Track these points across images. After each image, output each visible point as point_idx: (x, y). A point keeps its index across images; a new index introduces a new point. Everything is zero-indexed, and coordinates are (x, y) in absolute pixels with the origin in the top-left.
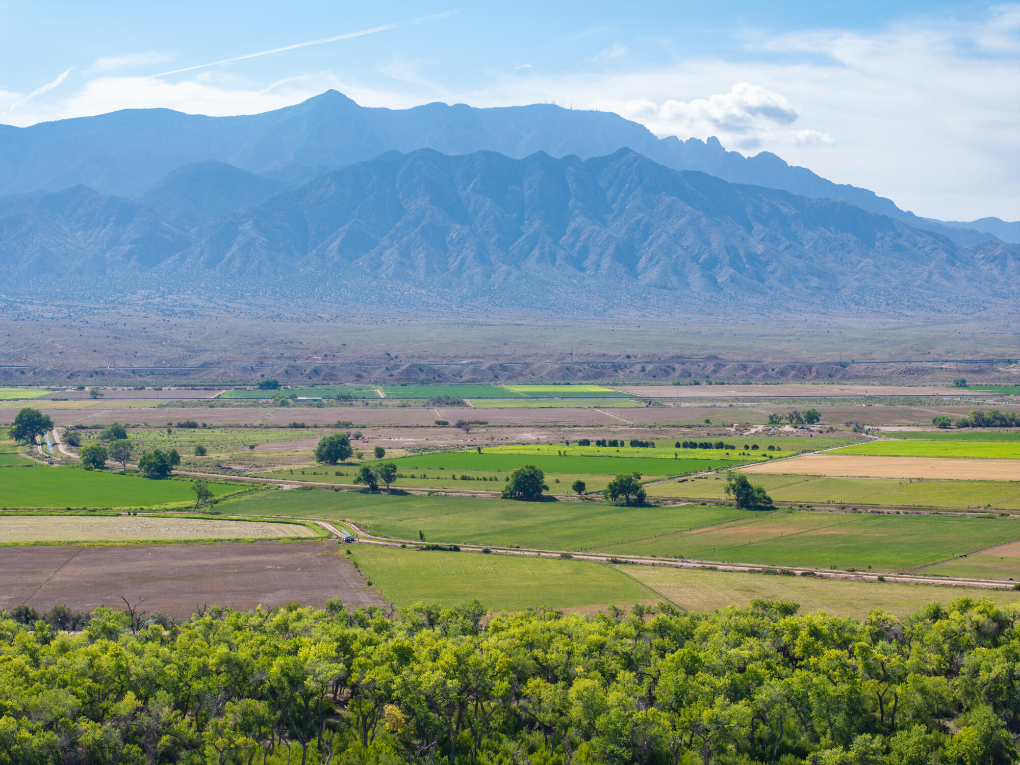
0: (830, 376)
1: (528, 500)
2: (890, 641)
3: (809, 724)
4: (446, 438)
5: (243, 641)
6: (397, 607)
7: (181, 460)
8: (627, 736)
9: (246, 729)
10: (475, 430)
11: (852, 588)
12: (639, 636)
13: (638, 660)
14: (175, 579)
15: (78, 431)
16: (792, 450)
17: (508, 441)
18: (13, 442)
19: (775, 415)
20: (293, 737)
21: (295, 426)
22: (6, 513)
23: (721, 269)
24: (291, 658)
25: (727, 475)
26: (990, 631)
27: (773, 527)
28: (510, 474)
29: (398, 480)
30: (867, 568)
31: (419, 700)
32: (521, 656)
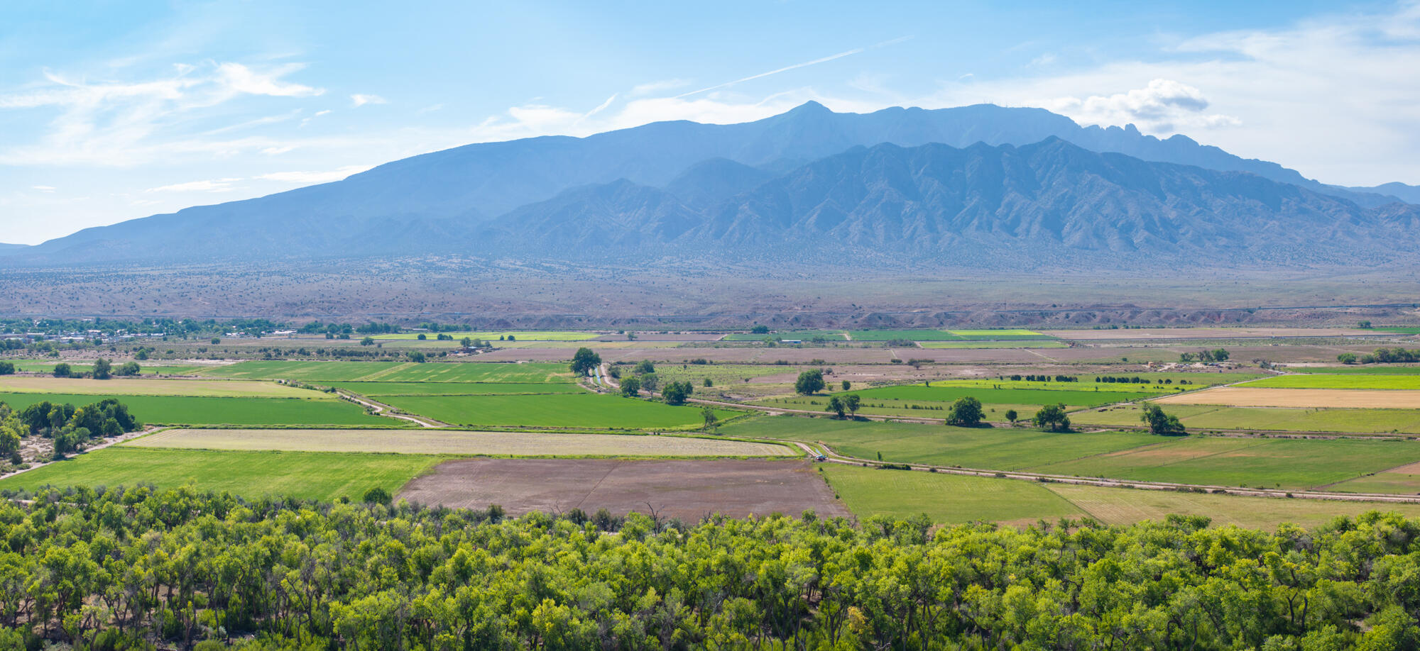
0: (1238, 320)
1: (967, 427)
2: (1299, 551)
3: (1222, 627)
4: (899, 374)
5: (738, 545)
6: (859, 518)
7: (694, 390)
8: (1054, 640)
9: (739, 625)
10: (923, 367)
11: (1261, 504)
12: (1064, 547)
13: (1064, 569)
14: (688, 489)
15: (619, 366)
16: (1203, 384)
17: (952, 377)
18: (572, 374)
19: (1186, 354)
20: (775, 634)
21: (780, 363)
22: (566, 431)
23: (1137, 232)
24: (774, 561)
25: (1142, 406)
26: (1399, 539)
27: (1186, 451)
28: (953, 404)
29: (861, 408)
30: (1276, 487)
31: (876, 603)
32: (962, 564)
